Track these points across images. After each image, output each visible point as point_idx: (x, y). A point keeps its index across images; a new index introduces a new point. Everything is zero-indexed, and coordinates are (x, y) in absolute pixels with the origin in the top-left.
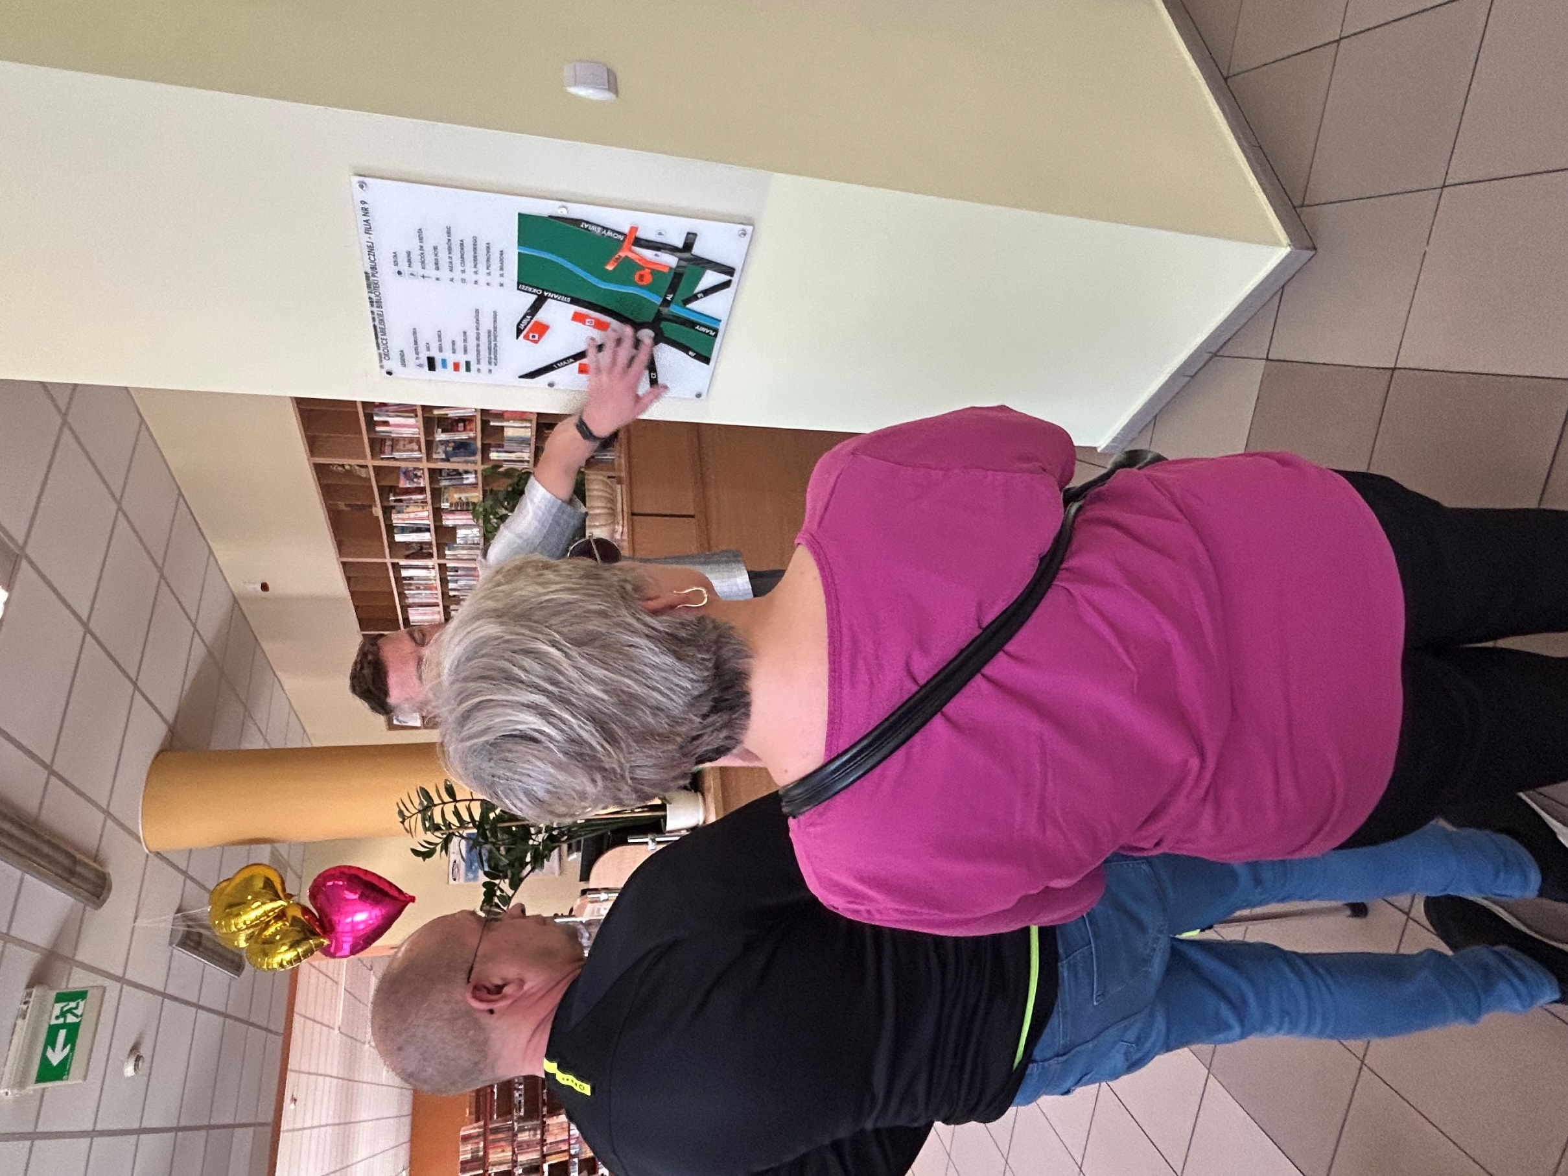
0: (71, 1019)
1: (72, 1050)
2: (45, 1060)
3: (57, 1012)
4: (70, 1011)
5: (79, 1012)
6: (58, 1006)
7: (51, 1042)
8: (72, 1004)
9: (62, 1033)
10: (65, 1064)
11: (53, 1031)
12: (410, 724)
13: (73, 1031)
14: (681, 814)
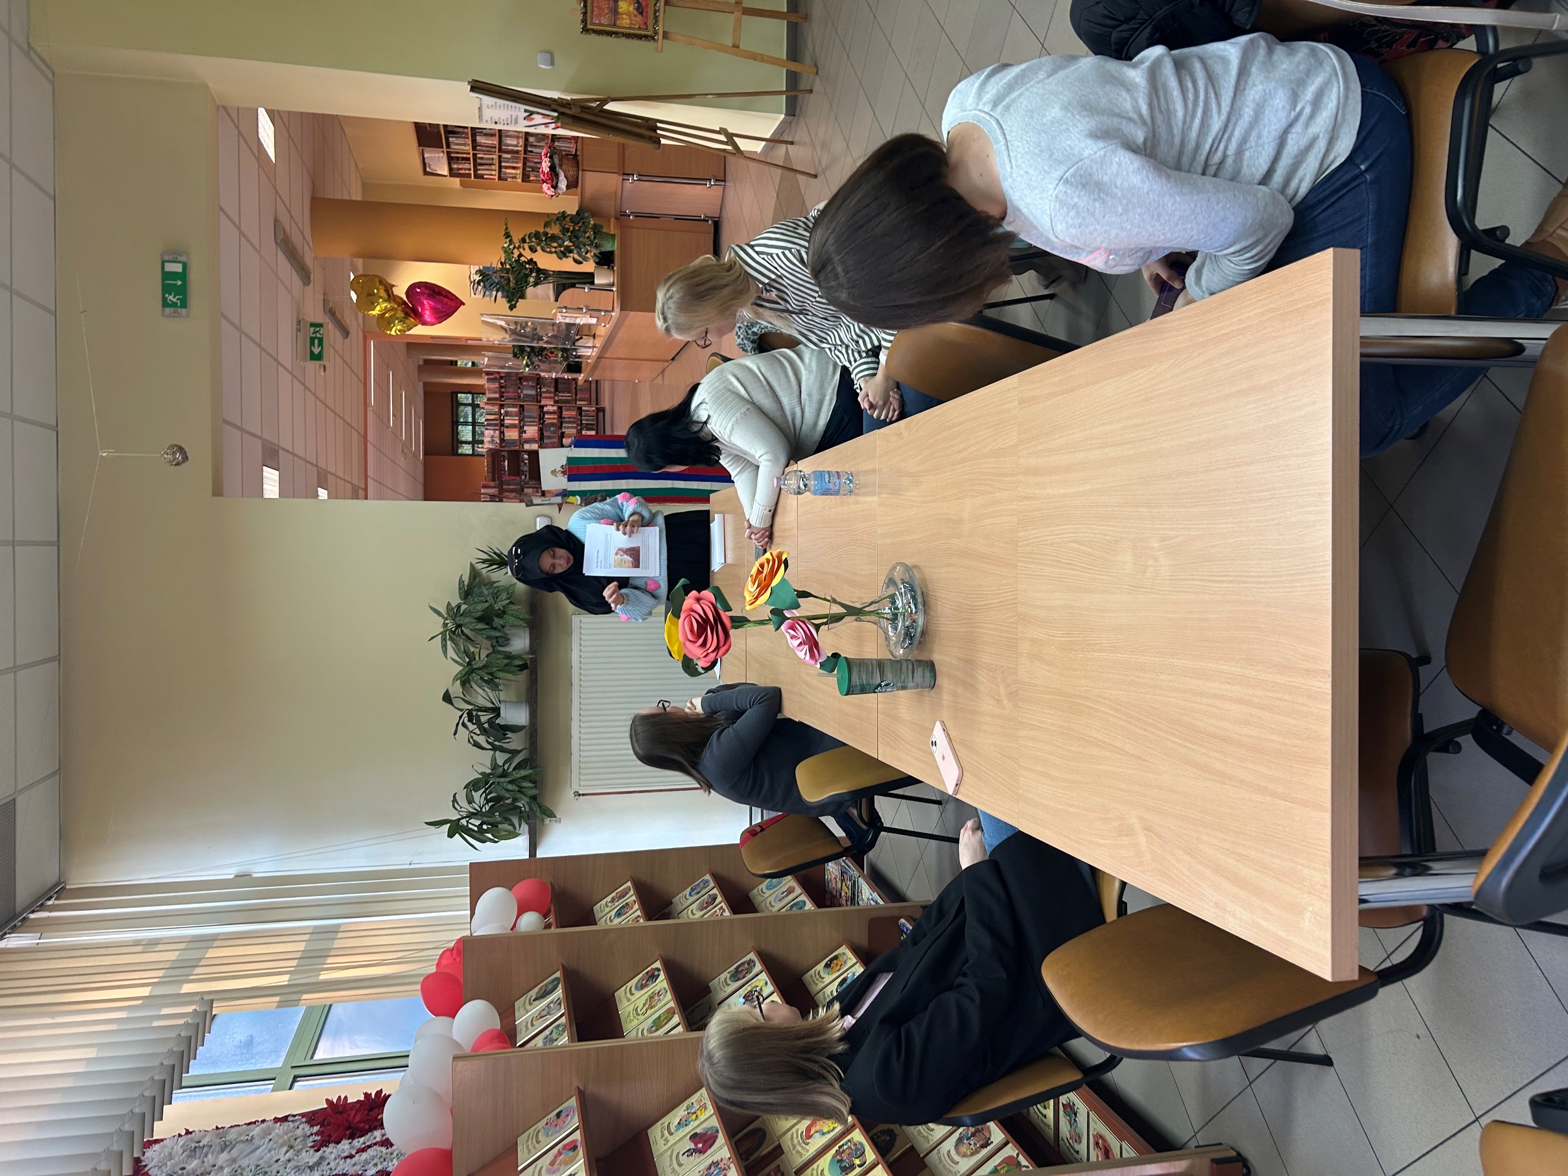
0: (318, 335)
1: (322, 348)
2: (312, 352)
3: (312, 332)
4: (317, 332)
5: (321, 332)
6: (312, 329)
7: (312, 344)
8: (318, 329)
9: (316, 341)
10: (321, 353)
11: (312, 340)
12: (439, 172)
13: (321, 341)
14: (602, 278)
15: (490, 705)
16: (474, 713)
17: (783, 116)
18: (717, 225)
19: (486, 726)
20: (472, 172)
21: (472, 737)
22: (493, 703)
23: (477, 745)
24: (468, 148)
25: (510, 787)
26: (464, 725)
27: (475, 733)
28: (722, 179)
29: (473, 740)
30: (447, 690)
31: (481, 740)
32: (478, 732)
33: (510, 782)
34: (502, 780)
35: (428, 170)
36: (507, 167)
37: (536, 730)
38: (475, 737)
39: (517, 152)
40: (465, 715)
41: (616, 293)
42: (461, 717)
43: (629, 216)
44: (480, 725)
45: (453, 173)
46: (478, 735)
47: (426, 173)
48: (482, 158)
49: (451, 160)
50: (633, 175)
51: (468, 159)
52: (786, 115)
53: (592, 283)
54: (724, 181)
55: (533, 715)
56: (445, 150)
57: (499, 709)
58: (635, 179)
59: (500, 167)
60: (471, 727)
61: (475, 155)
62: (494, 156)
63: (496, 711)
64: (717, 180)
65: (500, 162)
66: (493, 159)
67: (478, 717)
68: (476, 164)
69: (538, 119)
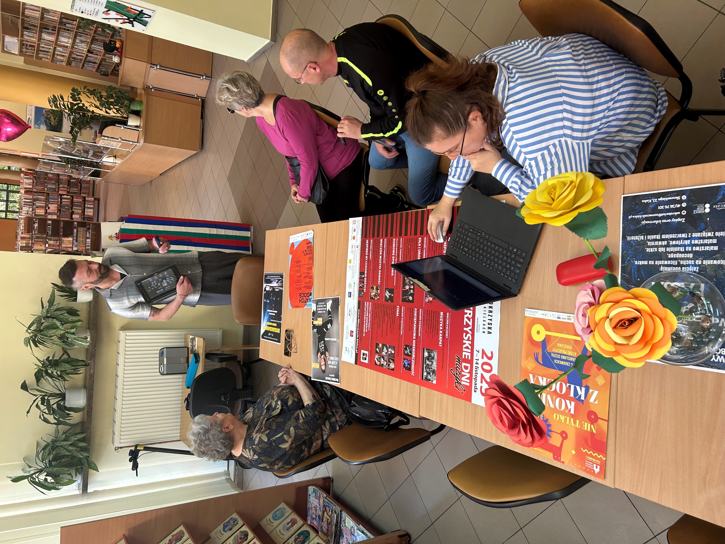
14: (133, 122)
15: (58, 392)
16: (46, 398)
17: (269, 41)
18: (203, 101)
19: (55, 406)
20: (35, 55)
21: (43, 415)
22: (60, 391)
23: (46, 421)
24: (35, 40)
25: (70, 448)
26: (37, 406)
27: (45, 413)
28: (210, 77)
29: (44, 417)
30: (25, 381)
31: (51, 418)
32: (47, 412)
33: (70, 445)
34: (65, 443)
35: (5, 49)
36: (58, 55)
37: (91, 408)
38: (45, 415)
39: (67, 47)
40: (39, 399)
41: (141, 133)
42: (35, 401)
43: (152, 89)
44: (49, 407)
45: (21, 53)
46: (47, 414)
47: (3, 51)
48: (43, 47)
49: (22, 45)
50: (157, 65)
51: (34, 46)
52: (271, 40)
53: (126, 124)
54: (211, 78)
55: (90, 398)
56: (20, 38)
57: (65, 394)
58: (158, 67)
59: (54, 54)
60: (42, 407)
61: (39, 45)
62: (51, 47)
63: (63, 396)
64: (207, 77)
65: (54, 51)
66: (50, 49)
67: (48, 401)
68: (38, 50)
69: (113, 14)
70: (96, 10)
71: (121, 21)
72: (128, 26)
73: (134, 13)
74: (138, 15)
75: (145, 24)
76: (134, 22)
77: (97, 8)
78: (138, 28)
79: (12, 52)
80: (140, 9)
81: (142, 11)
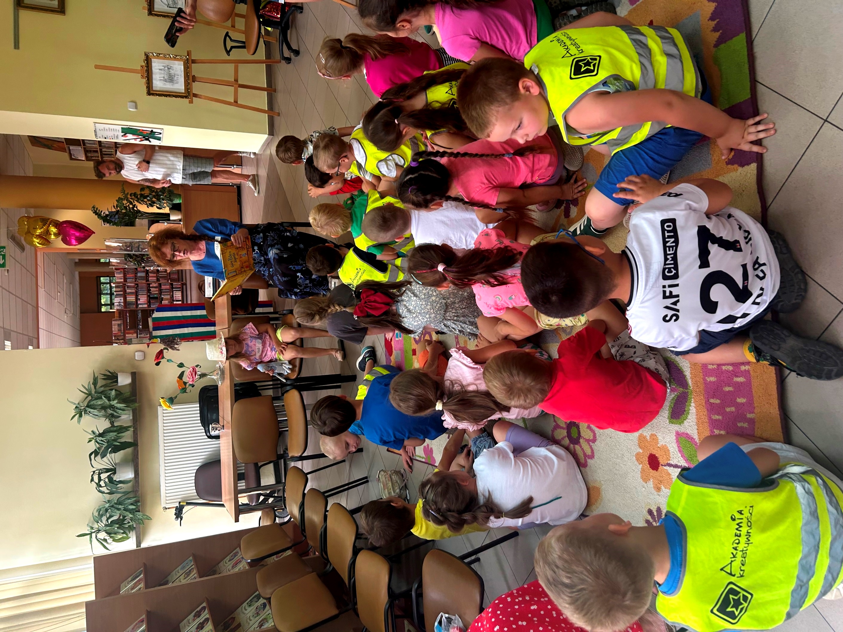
1: (5, 260)
5: (5, 251)
10: (4, 263)
13: (5, 256)
14: (174, 217)
17: (267, 136)
18: (238, 188)
22: (112, 466)
23: (101, 491)
24: (96, 146)
29: (99, 489)
35: (73, 157)
41: (183, 225)
45: (88, 159)
47: (71, 159)
49: (86, 152)
51: (97, 152)
52: (269, 135)
53: (169, 220)
55: (136, 474)
56: (82, 147)
61: (101, 150)
63: (114, 470)
68: (102, 154)
69: (130, 136)
70: (116, 135)
71: (139, 140)
72: (146, 142)
73: (147, 133)
74: (150, 134)
75: (159, 139)
76: (150, 139)
77: (116, 134)
78: (154, 142)
79: (80, 158)
80: (150, 130)
81: (152, 131)
